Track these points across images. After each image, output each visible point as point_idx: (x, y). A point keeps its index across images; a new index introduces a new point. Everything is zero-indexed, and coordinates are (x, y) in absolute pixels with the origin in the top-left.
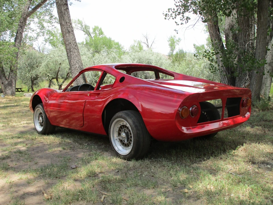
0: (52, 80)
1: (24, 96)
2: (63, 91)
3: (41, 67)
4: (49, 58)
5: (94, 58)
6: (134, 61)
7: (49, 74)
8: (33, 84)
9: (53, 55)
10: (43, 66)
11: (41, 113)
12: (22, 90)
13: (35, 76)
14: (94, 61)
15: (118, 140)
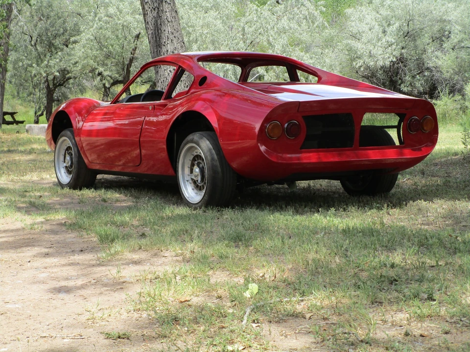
0: (113, 87)
1: (27, 131)
2: (111, 104)
3: (77, 46)
4: (103, 15)
5: (243, 20)
6: (389, 25)
7: (101, 69)
8: (54, 101)
9: (118, 8)
10: (83, 41)
11: (69, 148)
12: (18, 118)
13: (57, 74)
14: (244, 29)
15: (191, 181)
